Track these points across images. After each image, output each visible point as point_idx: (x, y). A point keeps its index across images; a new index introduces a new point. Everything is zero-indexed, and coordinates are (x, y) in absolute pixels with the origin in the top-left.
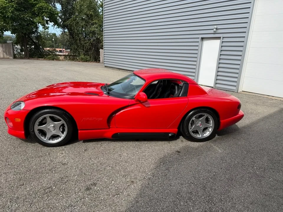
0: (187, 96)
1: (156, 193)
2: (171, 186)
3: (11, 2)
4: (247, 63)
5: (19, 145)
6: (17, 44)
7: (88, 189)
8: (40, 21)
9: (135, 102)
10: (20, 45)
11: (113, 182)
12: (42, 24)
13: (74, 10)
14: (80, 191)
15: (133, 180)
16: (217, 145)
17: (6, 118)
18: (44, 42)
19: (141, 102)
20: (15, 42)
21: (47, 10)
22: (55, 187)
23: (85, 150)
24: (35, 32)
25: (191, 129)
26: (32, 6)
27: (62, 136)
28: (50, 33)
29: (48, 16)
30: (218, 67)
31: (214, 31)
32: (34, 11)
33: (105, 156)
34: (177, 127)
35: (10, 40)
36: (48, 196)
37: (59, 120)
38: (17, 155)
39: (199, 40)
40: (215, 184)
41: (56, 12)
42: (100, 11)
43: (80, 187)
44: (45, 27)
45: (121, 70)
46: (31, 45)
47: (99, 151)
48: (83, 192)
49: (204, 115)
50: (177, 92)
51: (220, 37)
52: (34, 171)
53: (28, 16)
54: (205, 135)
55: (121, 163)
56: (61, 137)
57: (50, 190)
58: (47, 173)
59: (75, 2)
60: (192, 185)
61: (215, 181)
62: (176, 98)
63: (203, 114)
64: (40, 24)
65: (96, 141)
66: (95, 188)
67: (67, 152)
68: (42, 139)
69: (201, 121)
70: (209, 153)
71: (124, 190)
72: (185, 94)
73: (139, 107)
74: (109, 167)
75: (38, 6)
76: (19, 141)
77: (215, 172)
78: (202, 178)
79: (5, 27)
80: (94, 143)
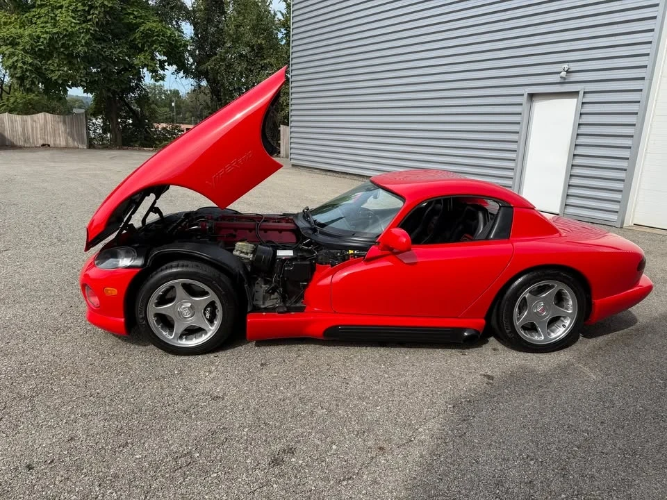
0: (509, 238)
1: (441, 479)
2: (477, 462)
3: (84, 22)
4: (645, 156)
5: (112, 348)
6: (95, 115)
7: (276, 462)
8: (147, 63)
9: (380, 253)
10: (102, 118)
11: (334, 447)
12: (149, 68)
13: (222, 35)
14: (257, 465)
15: (381, 444)
16: (584, 362)
17: (83, 286)
18: (154, 109)
19: (395, 251)
20: (91, 111)
21: (161, 37)
22: (198, 455)
23: (262, 365)
24: (135, 89)
25: (519, 320)
26: (130, 30)
27: (210, 330)
28: (167, 91)
29: (164, 50)
30: (572, 165)
31: (561, 77)
32: (133, 41)
33: (310, 382)
34: (484, 316)
35: (80, 107)
36: (184, 476)
37: (204, 293)
38: (108, 374)
39: (524, 100)
40: (591, 463)
41: (183, 42)
42: (280, 36)
43: (257, 455)
44: (157, 76)
45: (328, 173)
46: (126, 118)
47: (295, 369)
48: (265, 469)
49: (553, 286)
50: (484, 227)
51: (578, 92)
52: (148, 413)
53: (120, 52)
54: (553, 335)
55: (348, 401)
56: (206, 333)
57: (189, 460)
58: (177, 419)
59: (225, 18)
60: (532, 463)
61: (590, 456)
62: (481, 241)
63: (550, 283)
64: (145, 69)
65: (284, 345)
66: (293, 460)
67: (221, 369)
68: (164, 336)
69: (544, 299)
70: (565, 381)
71: (364, 470)
72: (504, 233)
73: (389, 263)
74: (322, 408)
75: (142, 28)
76: (112, 340)
77: (587, 431)
78: (554, 446)
79: (71, 77)
80: (281, 347)
